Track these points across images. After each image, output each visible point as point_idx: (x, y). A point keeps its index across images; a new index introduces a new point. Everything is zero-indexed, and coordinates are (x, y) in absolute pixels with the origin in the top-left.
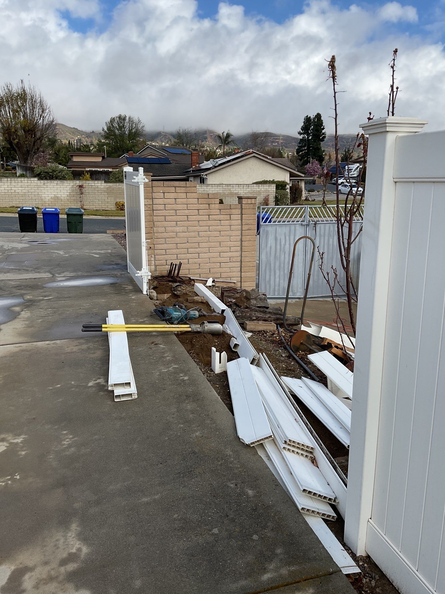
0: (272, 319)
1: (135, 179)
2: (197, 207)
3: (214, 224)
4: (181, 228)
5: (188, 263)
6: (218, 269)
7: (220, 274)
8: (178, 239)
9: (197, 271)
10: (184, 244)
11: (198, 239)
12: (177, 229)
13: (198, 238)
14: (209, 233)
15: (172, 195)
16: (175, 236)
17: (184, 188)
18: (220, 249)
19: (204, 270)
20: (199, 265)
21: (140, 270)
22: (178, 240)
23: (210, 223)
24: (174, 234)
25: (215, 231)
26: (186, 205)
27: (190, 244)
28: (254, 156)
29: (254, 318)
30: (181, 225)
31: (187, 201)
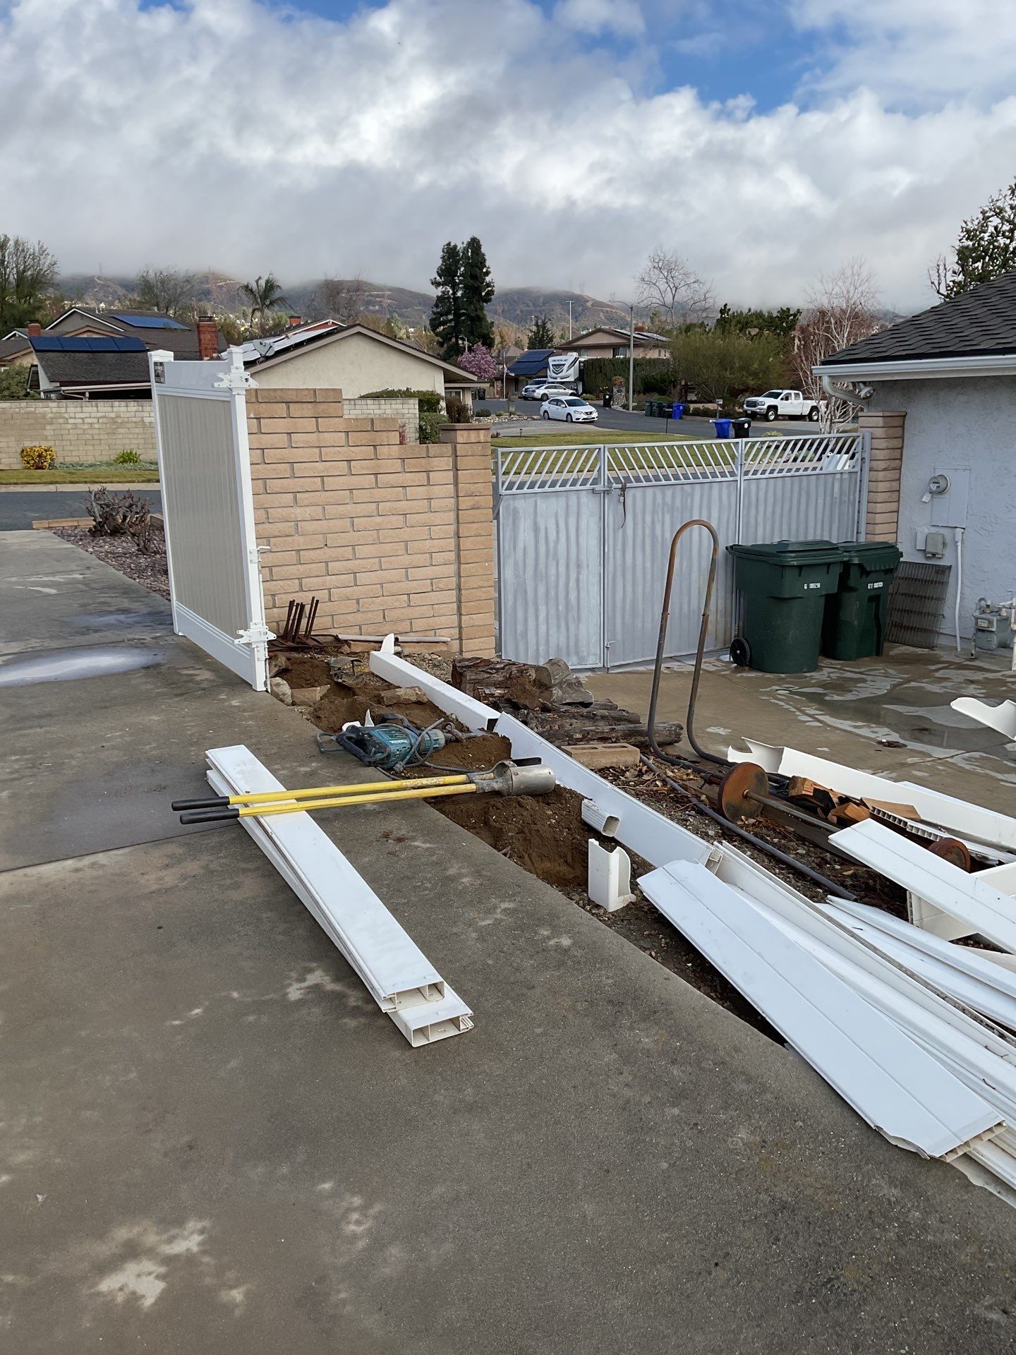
0: (619, 735)
1: (222, 380)
2: (346, 452)
3: (389, 497)
4: (307, 509)
5: (330, 600)
6: (403, 610)
7: (408, 622)
8: (301, 539)
9: (351, 619)
10: (318, 551)
11: (352, 537)
12: (298, 512)
13: (352, 533)
14: (378, 519)
15: (282, 425)
16: (292, 531)
17: (310, 406)
18: (406, 560)
19: (370, 615)
20: (358, 603)
21: (246, 628)
22: (300, 541)
23: (378, 494)
24: (290, 527)
25: (393, 514)
26: (317, 450)
27: (332, 549)
28: (359, 333)
29: (578, 736)
30: (306, 502)
31: (318, 440)
